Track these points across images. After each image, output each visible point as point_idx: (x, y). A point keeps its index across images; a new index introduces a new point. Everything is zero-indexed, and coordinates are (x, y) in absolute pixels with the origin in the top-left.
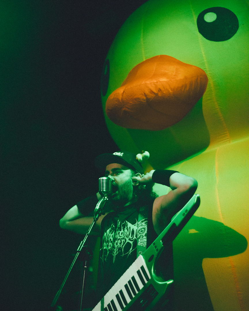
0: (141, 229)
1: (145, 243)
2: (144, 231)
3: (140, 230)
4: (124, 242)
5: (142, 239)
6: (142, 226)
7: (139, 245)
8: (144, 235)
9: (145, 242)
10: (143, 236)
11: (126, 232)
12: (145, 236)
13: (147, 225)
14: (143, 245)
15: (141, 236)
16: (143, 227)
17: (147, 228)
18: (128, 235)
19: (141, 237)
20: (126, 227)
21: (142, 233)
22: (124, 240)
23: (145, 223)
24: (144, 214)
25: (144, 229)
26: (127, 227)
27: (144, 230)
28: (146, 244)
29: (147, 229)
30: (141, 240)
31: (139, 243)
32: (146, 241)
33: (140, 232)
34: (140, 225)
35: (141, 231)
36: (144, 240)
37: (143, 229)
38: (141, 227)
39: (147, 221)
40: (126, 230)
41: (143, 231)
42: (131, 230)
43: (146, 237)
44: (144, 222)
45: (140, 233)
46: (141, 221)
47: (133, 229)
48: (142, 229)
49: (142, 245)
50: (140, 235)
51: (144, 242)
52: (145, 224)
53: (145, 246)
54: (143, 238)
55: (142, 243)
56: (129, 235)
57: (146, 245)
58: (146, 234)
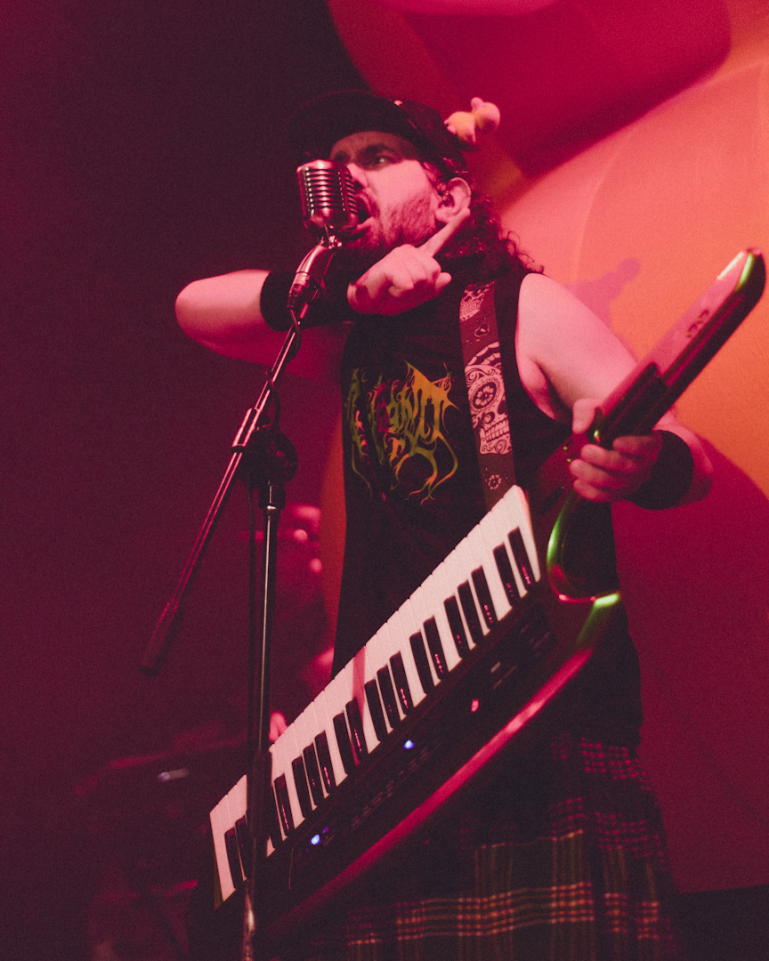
0: (481, 389)
1: (504, 437)
2: (491, 396)
3: (477, 394)
4: (403, 448)
5: (489, 426)
6: (481, 376)
7: (486, 452)
8: (494, 408)
9: (504, 434)
10: (492, 415)
11: (406, 411)
12: (500, 412)
13: (499, 371)
14: (499, 447)
15: (484, 415)
16: (486, 379)
17: (501, 381)
18: (413, 422)
19: (487, 419)
20: (406, 388)
21: (488, 403)
22: (402, 443)
23: (492, 364)
24: (483, 330)
25: (492, 385)
26: (411, 389)
27: (491, 391)
28: (508, 440)
29: (502, 385)
30: (486, 432)
31: (483, 443)
32: (507, 429)
33: (478, 402)
34: (474, 373)
35: (483, 398)
36: (497, 427)
37: (487, 389)
38: (479, 382)
39: (498, 355)
40: (406, 403)
41: (488, 394)
42: (424, 403)
43: (503, 416)
44: (486, 362)
45: (479, 407)
46: (474, 359)
47: (429, 400)
48: (484, 386)
49: (494, 451)
50: (480, 415)
51: (501, 436)
52: (490, 368)
53: (506, 451)
54: (493, 423)
55: (494, 442)
56: (417, 420)
57: (509, 444)
58: (502, 402)
